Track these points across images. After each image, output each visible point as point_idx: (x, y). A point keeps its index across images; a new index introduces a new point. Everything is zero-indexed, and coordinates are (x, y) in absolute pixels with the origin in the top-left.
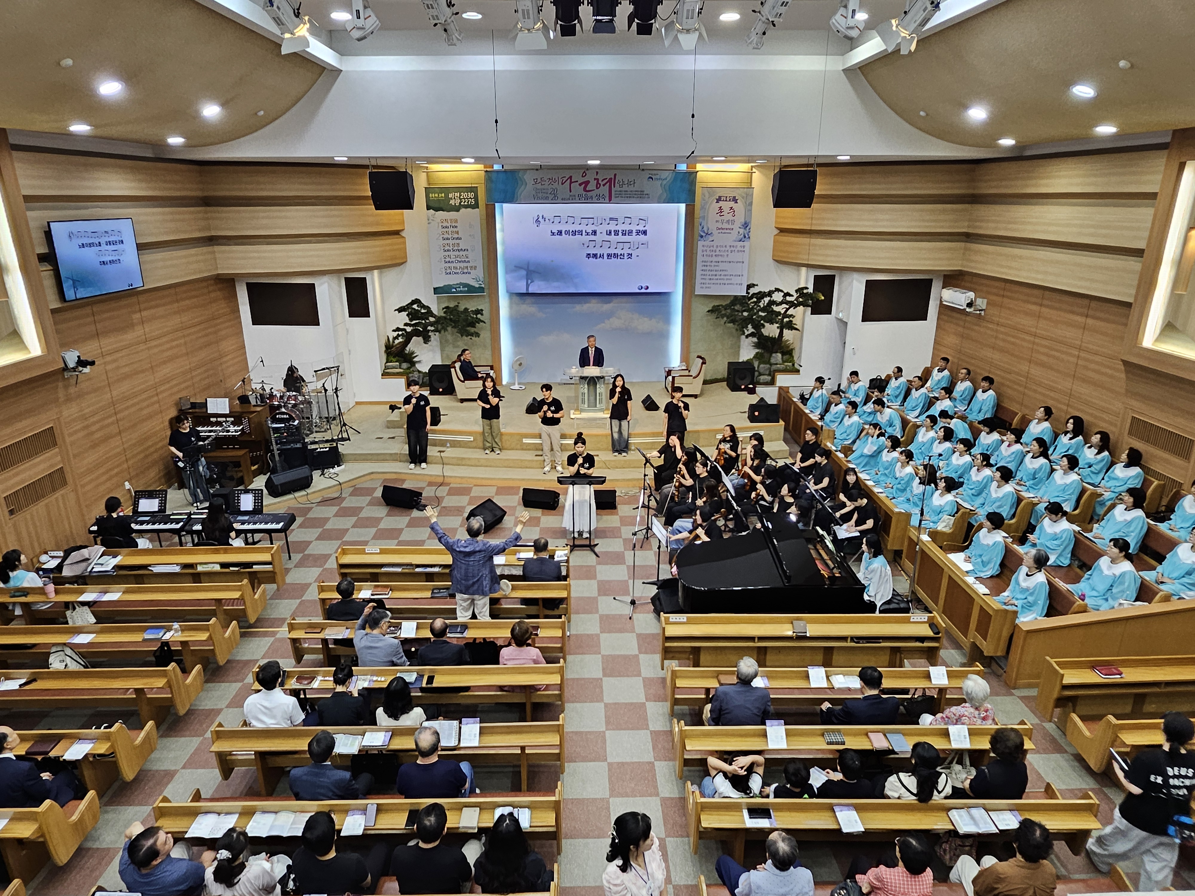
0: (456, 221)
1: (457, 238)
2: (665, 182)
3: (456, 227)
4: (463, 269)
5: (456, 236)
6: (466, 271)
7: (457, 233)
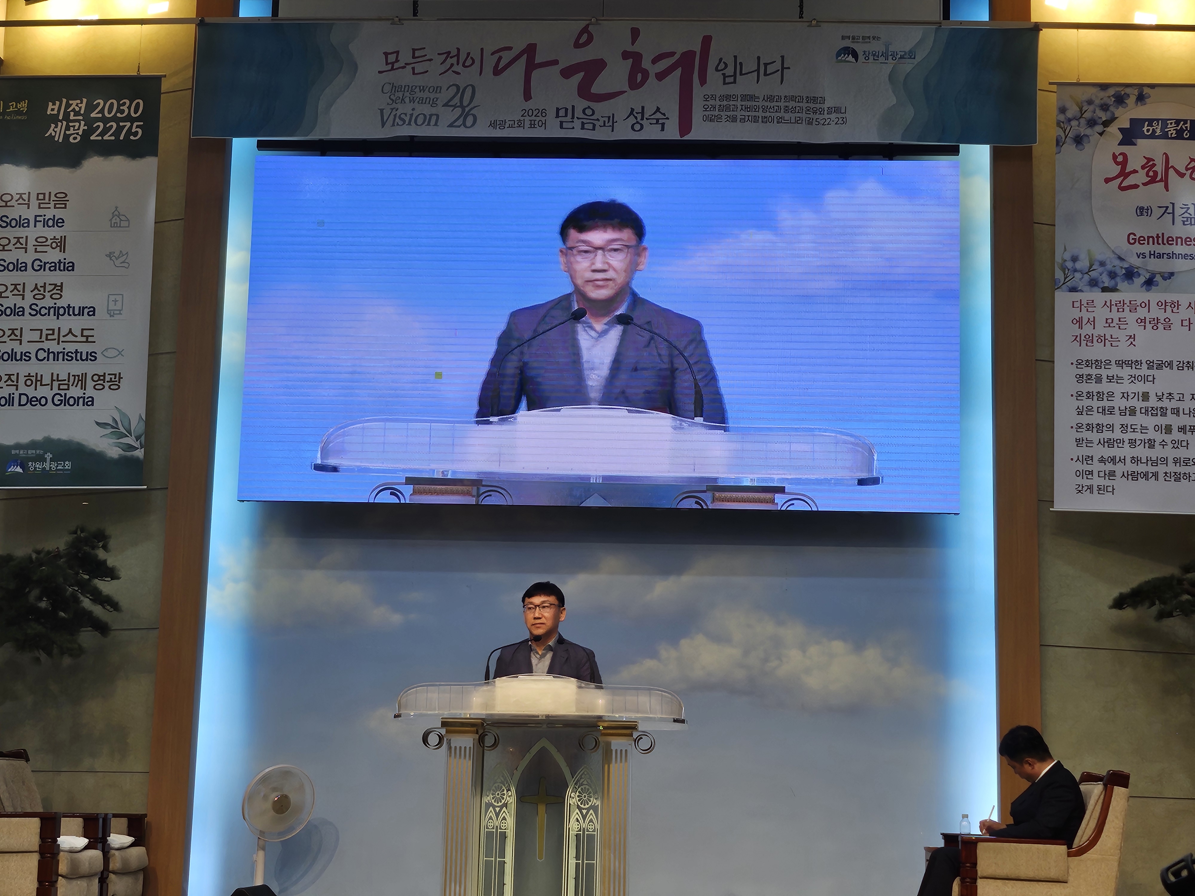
0: (62, 201)
1: (56, 266)
2: (907, 66)
3: (58, 222)
4: (64, 384)
5: (53, 256)
6: (75, 392)
7: (61, 244)
